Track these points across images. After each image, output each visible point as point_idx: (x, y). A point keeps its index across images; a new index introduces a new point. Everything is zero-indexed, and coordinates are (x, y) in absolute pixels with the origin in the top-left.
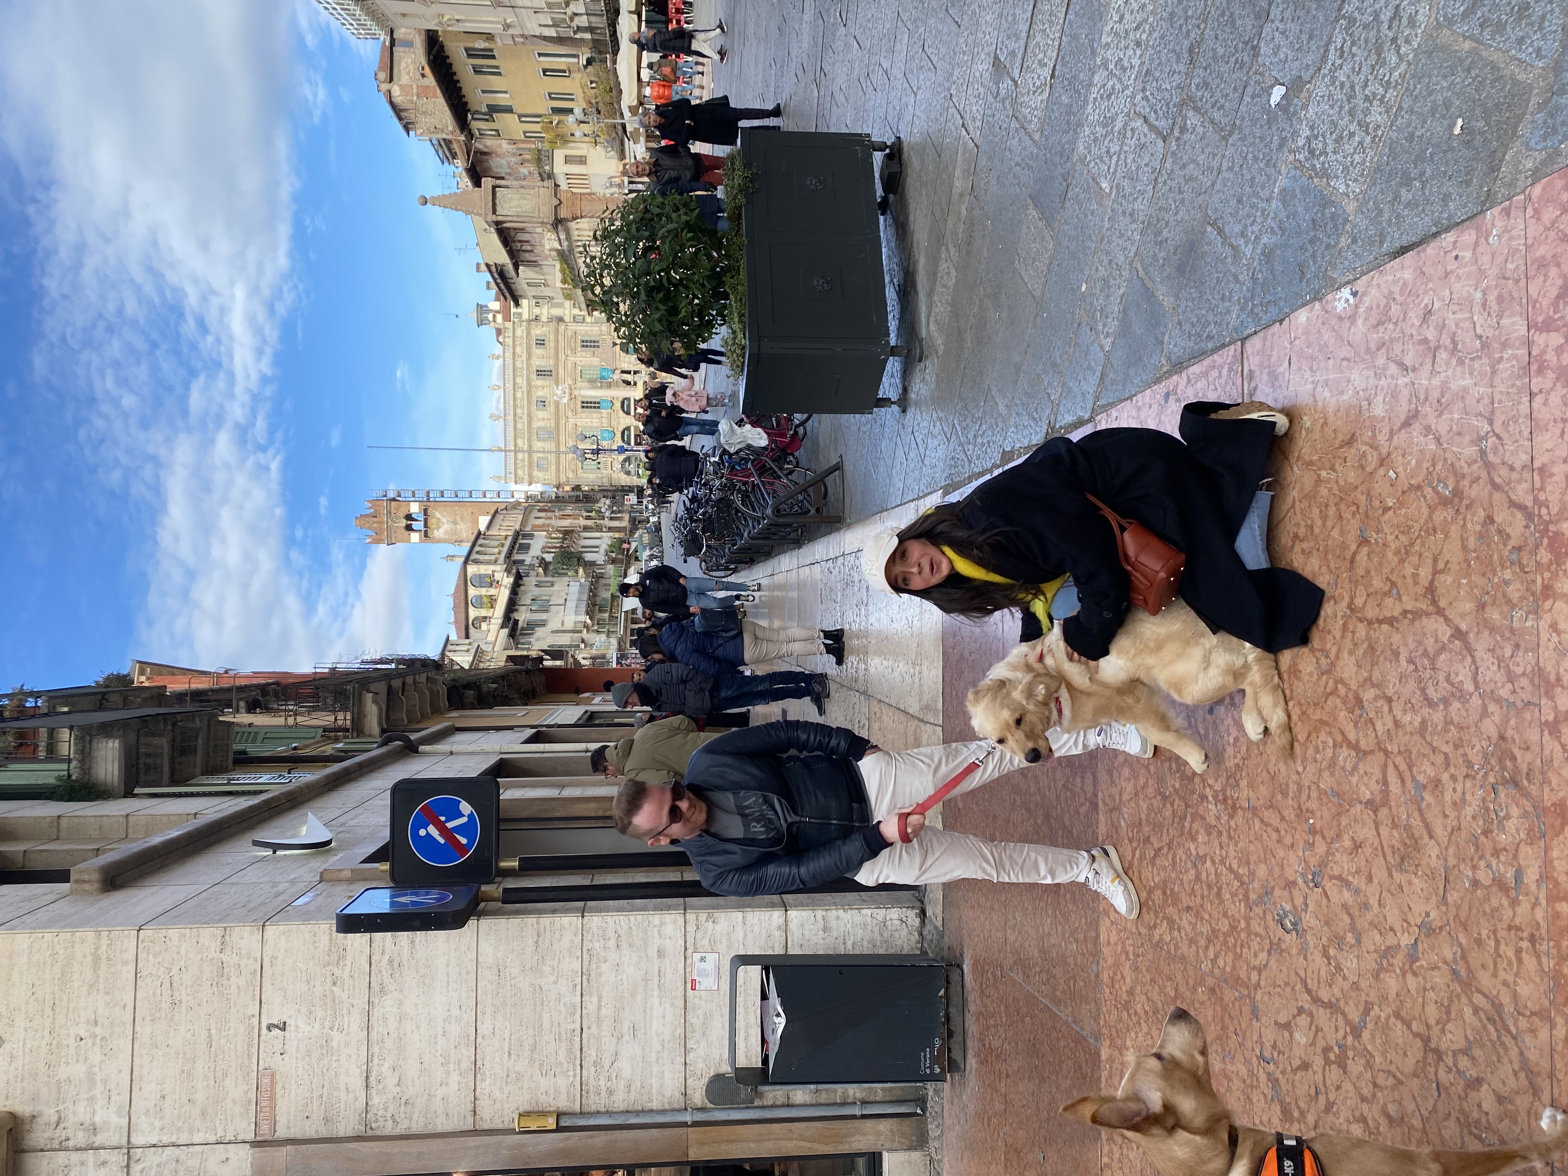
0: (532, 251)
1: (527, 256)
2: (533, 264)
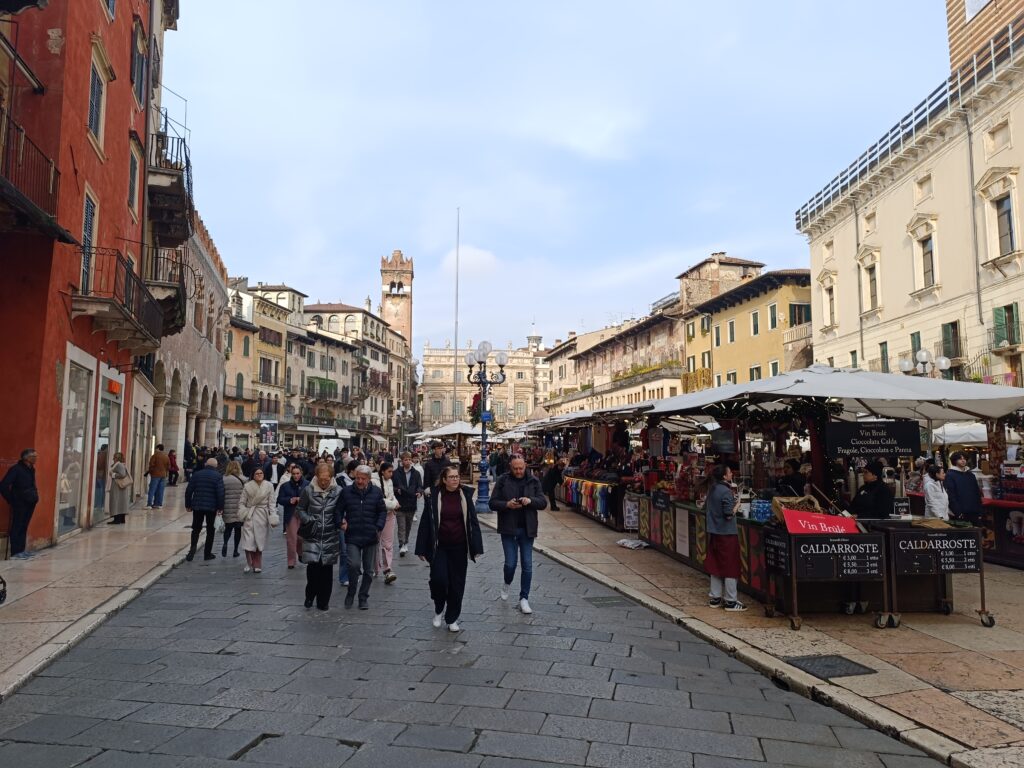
0: (587, 368)
1: (583, 365)
2: (577, 369)
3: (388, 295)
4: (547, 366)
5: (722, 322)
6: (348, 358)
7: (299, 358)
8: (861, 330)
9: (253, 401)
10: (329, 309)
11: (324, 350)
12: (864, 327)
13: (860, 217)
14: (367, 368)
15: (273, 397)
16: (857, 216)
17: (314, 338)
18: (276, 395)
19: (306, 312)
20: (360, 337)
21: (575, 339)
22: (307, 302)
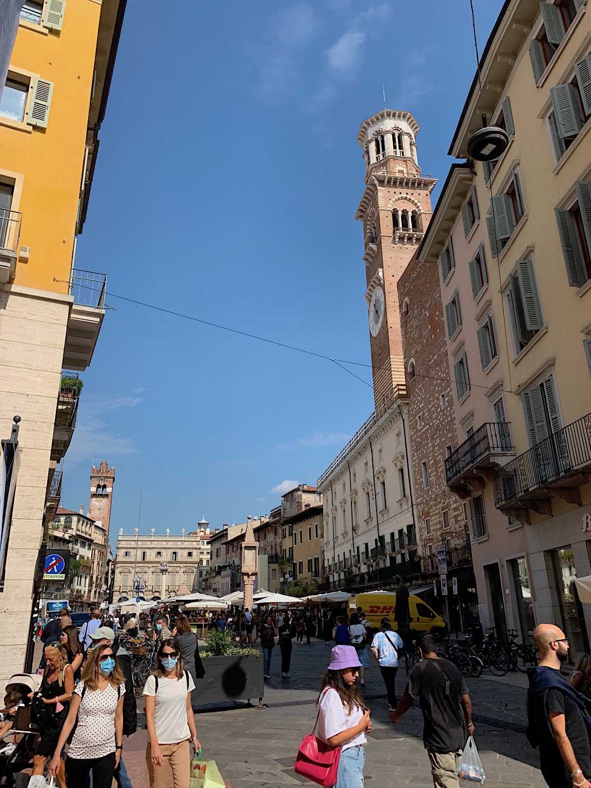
0: (233, 551)
1: (231, 549)
2: (227, 553)
3: (94, 495)
8: (334, 547)
14: (77, 555)
16: (332, 491)
20: (74, 533)
21: (227, 529)
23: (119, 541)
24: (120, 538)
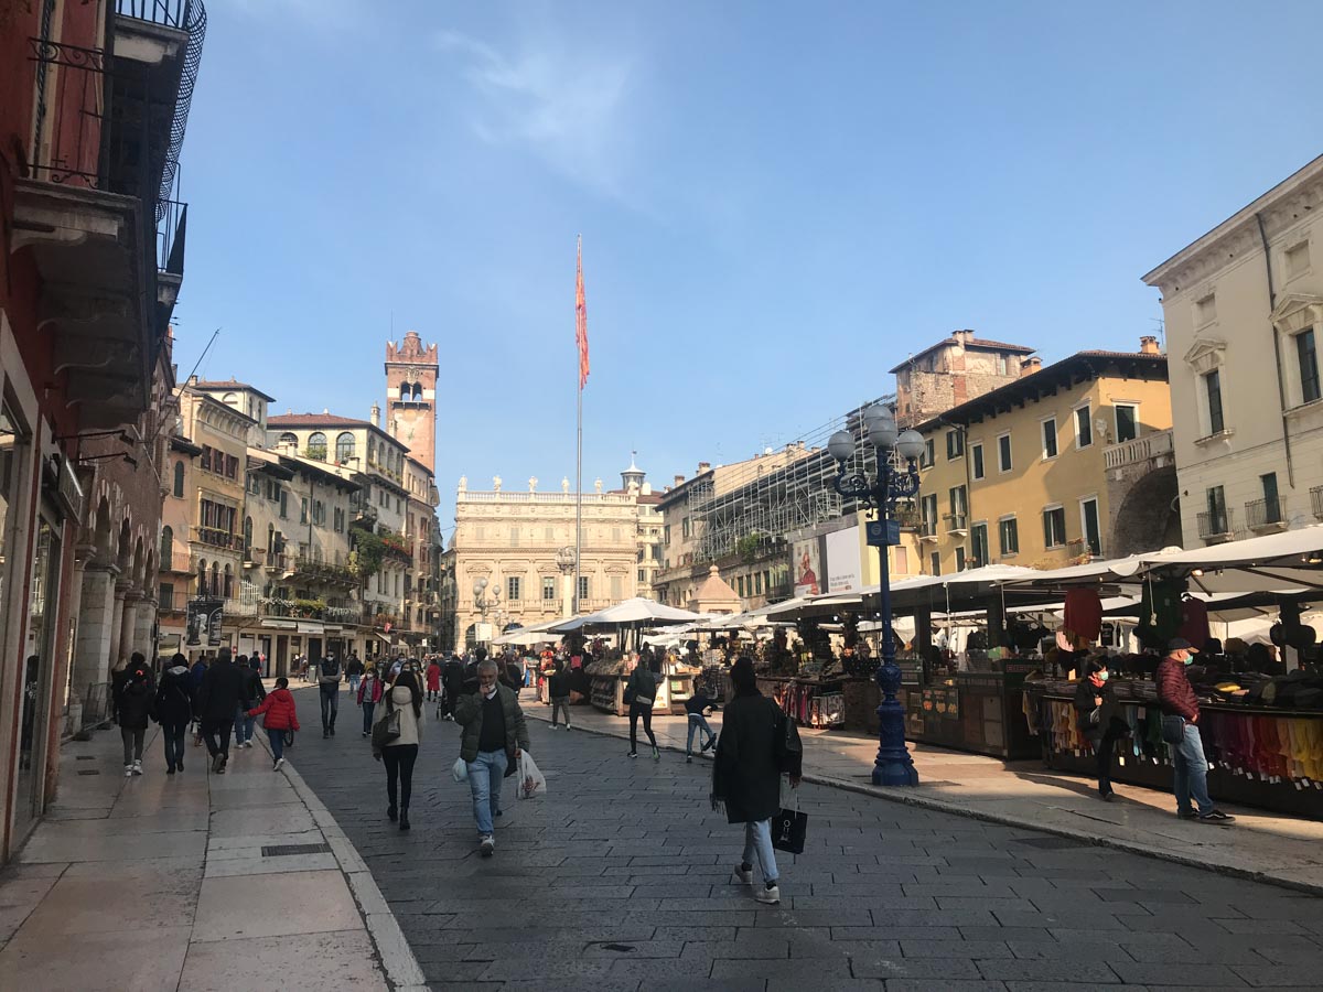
3: (397, 405)
4: (660, 518)
5: (986, 437)
6: (344, 504)
7: (266, 502)
8: (1287, 437)
9: (190, 577)
10: (308, 422)
11: (307, 489)
12: (1291, 432)
13: (1273, 251)
14: (374, 521)
15: (221, 570)
16: (1267, 249)
17: (290, 468)
18: (227, 566)
19: (270, 427)
20: (363, 469)
21: (712, 472)
22: (272, 411)
23: (460, 503)
24: (462, 498)
